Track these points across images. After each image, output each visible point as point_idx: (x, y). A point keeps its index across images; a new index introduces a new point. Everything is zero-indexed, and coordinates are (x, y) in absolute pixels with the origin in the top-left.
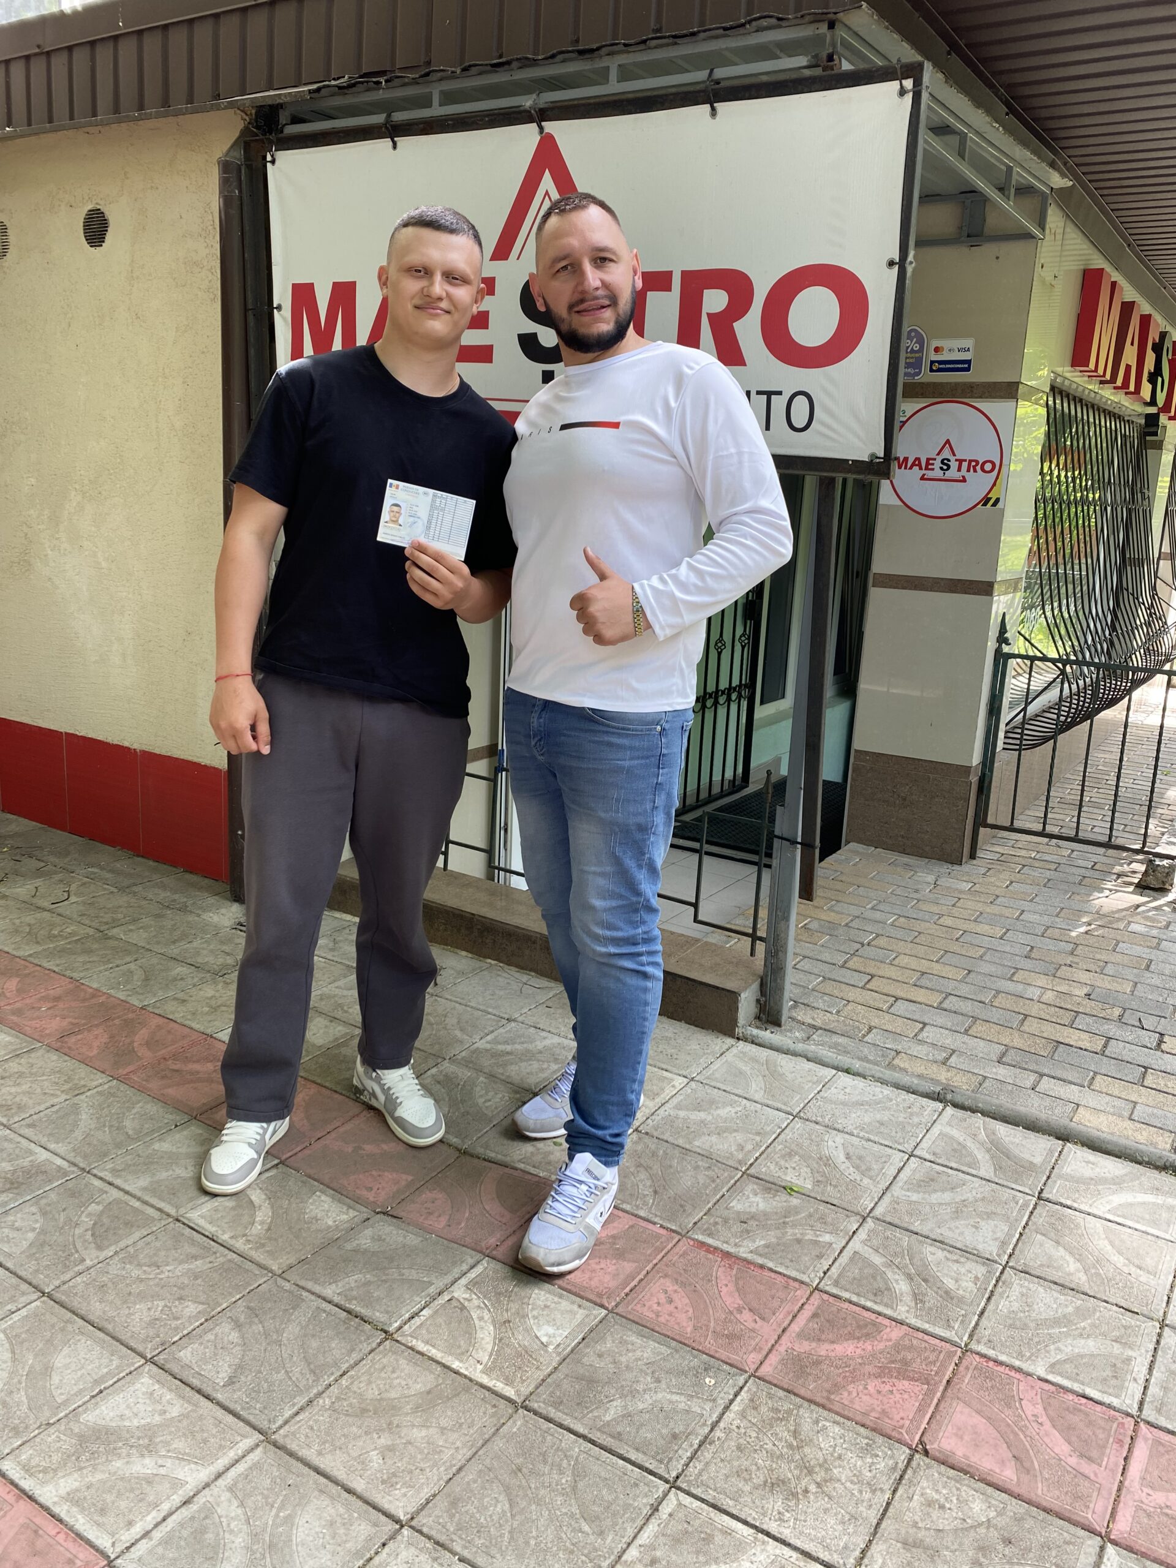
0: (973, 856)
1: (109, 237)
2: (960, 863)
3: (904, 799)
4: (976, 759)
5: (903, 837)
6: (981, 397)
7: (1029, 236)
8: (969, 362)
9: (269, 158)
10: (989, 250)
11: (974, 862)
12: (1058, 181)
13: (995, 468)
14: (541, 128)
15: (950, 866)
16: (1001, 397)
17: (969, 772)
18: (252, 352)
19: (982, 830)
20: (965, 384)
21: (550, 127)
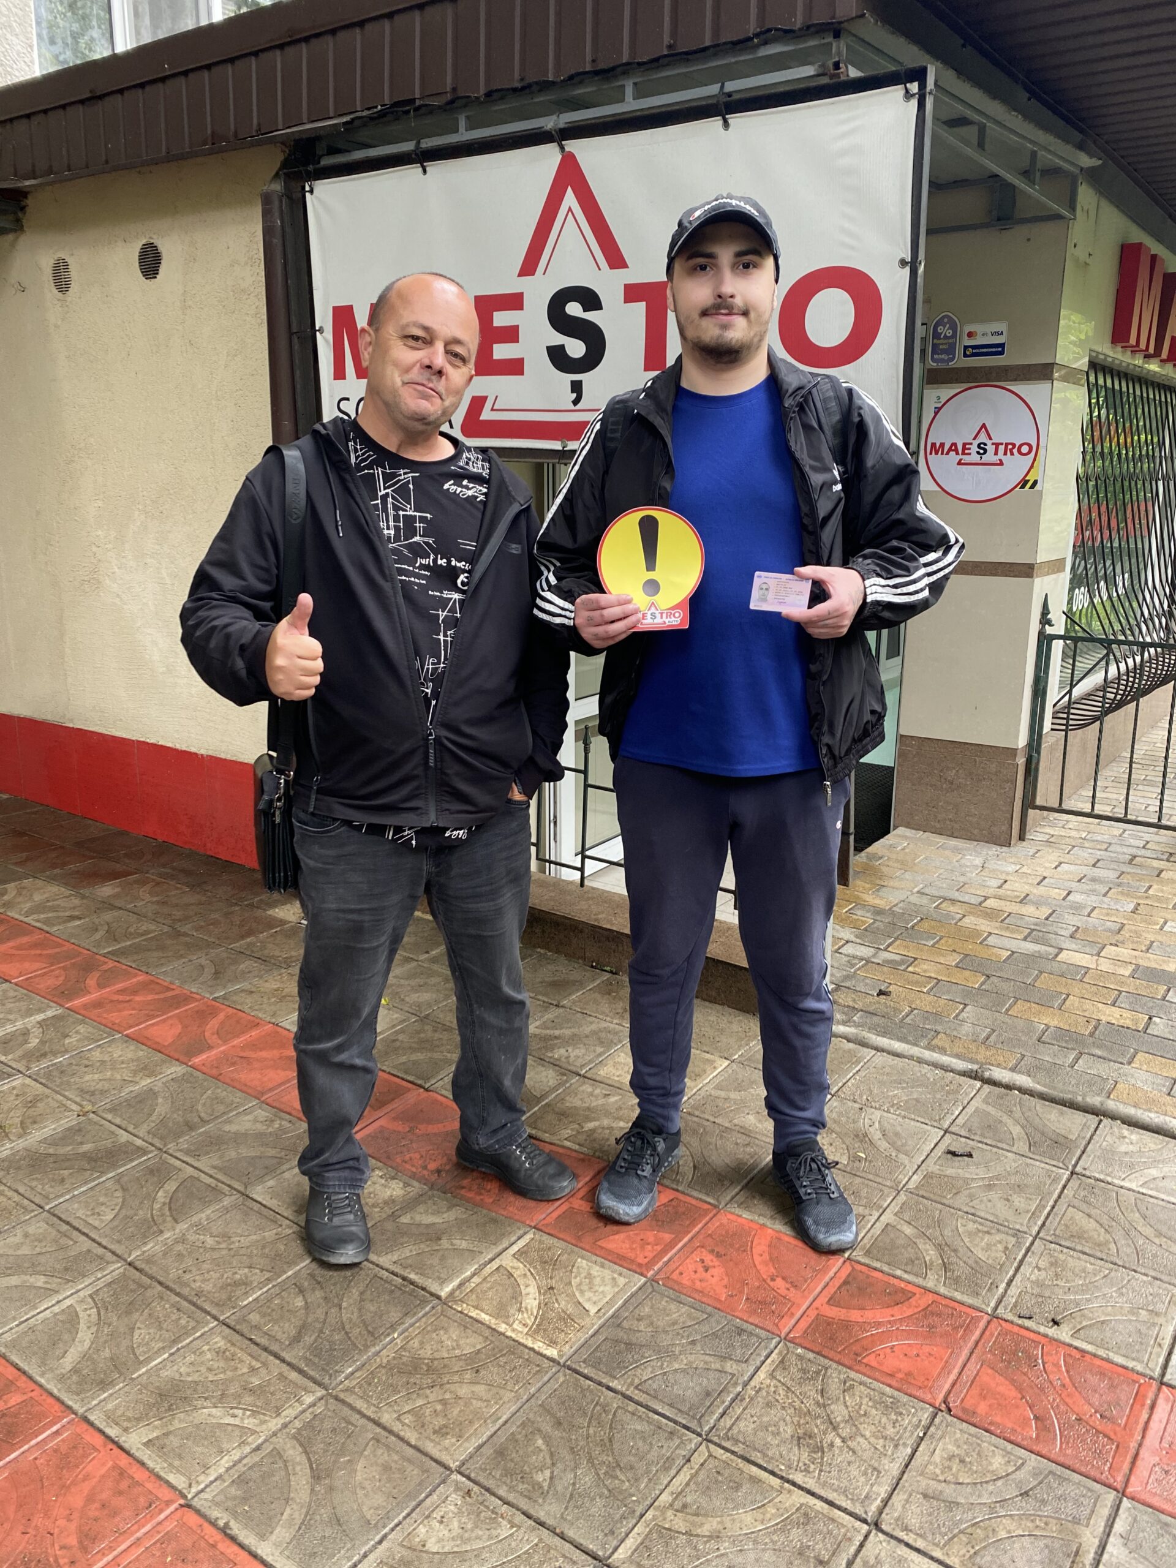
0: (1022, 838)
1: (162, 269)
2: (1009, 845)
3: (952, 783)
4: (1022, 741)
5: (951, 820)
6: (1016, 380)
7: (1059, 217)
8: (1002, 345)
9: (307, 188)
10: (1019, 233)
11: (1024, 844)
12: (1086, 161)
13: (1032, 450)
14: (562, 148)
15: (998, 848)
16: (1036, 379)
17: (1015, 755)
18: (298, 373)
19: (1031, 812)
20: (999, 367)
21: (572, 146)
